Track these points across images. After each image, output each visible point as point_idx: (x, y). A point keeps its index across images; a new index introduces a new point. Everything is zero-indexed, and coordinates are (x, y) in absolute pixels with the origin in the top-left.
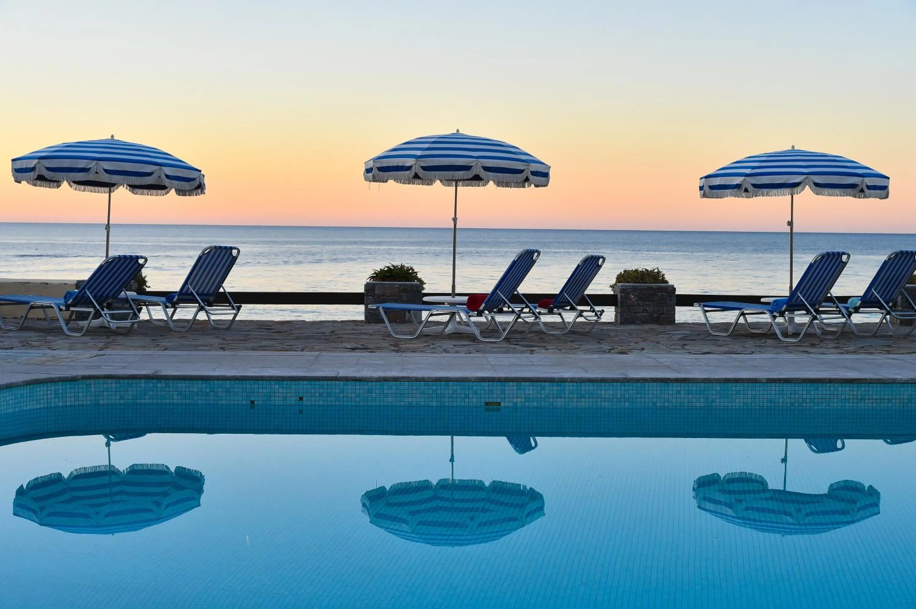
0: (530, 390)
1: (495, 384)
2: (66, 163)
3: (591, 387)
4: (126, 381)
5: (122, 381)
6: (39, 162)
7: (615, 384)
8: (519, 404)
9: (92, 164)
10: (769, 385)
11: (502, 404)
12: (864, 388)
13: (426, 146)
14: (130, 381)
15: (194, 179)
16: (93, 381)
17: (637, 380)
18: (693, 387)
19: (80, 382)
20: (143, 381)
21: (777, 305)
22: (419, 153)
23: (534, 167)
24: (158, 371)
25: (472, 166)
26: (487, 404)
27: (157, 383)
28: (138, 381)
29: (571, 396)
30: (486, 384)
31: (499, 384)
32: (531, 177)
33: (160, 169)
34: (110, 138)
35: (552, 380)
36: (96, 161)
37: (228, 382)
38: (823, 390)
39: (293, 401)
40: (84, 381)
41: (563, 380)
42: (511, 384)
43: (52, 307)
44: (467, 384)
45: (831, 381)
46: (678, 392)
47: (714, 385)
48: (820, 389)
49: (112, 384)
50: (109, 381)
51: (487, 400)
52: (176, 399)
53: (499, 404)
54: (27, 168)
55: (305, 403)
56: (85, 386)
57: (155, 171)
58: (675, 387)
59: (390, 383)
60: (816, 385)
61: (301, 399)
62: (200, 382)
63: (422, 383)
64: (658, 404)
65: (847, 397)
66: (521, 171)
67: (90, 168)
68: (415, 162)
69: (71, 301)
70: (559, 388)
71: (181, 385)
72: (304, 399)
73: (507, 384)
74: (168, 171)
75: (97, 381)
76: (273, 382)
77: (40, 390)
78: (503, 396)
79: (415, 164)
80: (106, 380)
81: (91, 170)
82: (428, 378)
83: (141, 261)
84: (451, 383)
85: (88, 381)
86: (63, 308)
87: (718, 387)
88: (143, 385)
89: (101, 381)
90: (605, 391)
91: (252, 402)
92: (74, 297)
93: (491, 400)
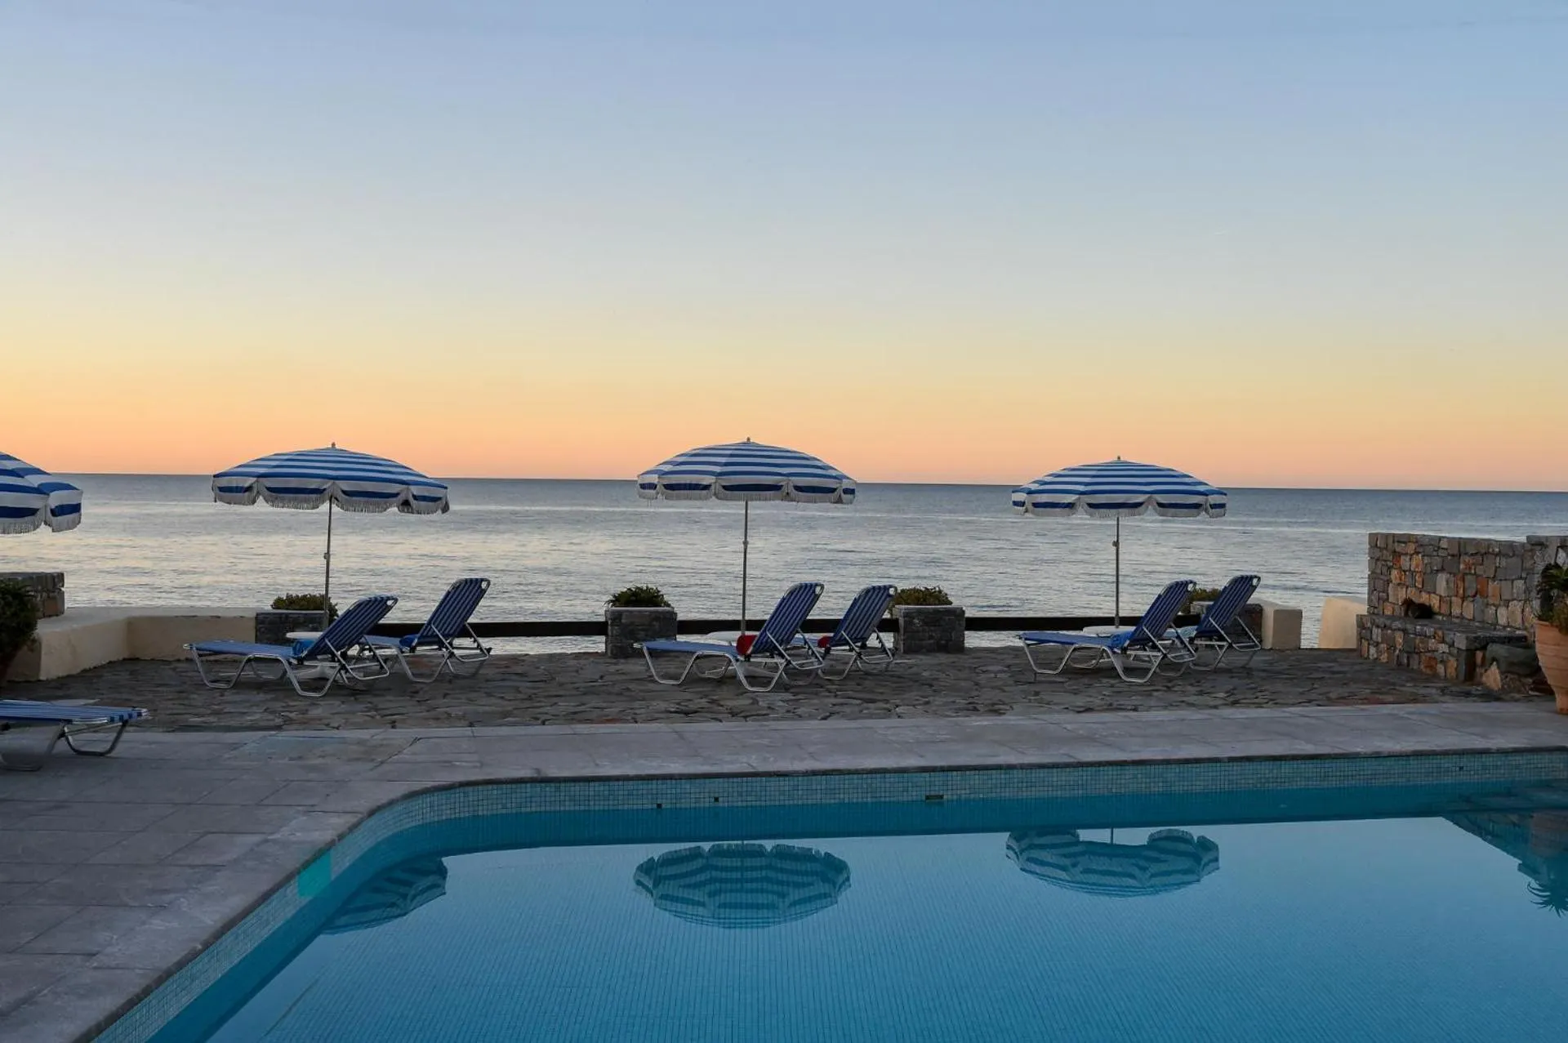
0: (976, 779)
1: (937, 773)
2: (293, 483)
3: (1042, 773)
4: (509, 786)
5: (504, 786)
6: (257, 481)
8: (963, 796)
9: (327, 485)
10: (1231, 764)
11: (945, 797)
12: (1327, 764)
13: (724, 460)
14: (514, 786)
15: (440, 499)
16: (471, 789)
18: (1152, 769)
20: (530, 785)
22: (718, 469)
23: (846, 484)
25: (782, 486)
26: (928, 798)
27: (546, 786)
28: (523, 785)
29: (1020, 785)
30: (927, 775)
31: (941, 774)
32: (843, 496)
33: (408, 489)
34: (330, 446)
35: (999, 767)
36: (333, 481)
37: (630, 782)
38: (1286, 768)
39: (707, 803)
40: (462, 789)
41: (1011, 767)
42: (955, 773)
43: (277, 661)
44: (906, 775)
45: (1295, 758)
46: (1136, 776)
47: (1173, 766)
48: (1283, 767)
49: (495, 791)
50: (490, 787)
51: (928, 794)
52: (569, 806)
53: (942, 797)
54: (237, 487)
55: (721, 805)
56: (462, 795)
57: (401, 491)
58: (1130, 771)
59: (819, 777)
60: (1279, 762)
61: (716, 799)
62: (597, 784)
63: (857, 777)
64: (1114, 791)
65: (1310, 775)
66: (833, 490)
67: (325, 489)
68: (714, 481)
69: (305, 653)
70: (1008, 776)
71: (576, 788)
72: (721, 799)
73: (950, 773)
74: (415, 490)
75: (476, 788)
76: (683, 781)
77: (418, 803)
78: (945, 787)
79: (715, 483)
81: (326, 492)
82: (863, 770)
83: (389, 603)
84: (888, 775)
86: (295, 662)
87: (1176, 768)
88: (529, 790)
89: (480, 788)
90: (1056, 777)
91: (659, 806)
92: (309, 648)
93: (933, 793)
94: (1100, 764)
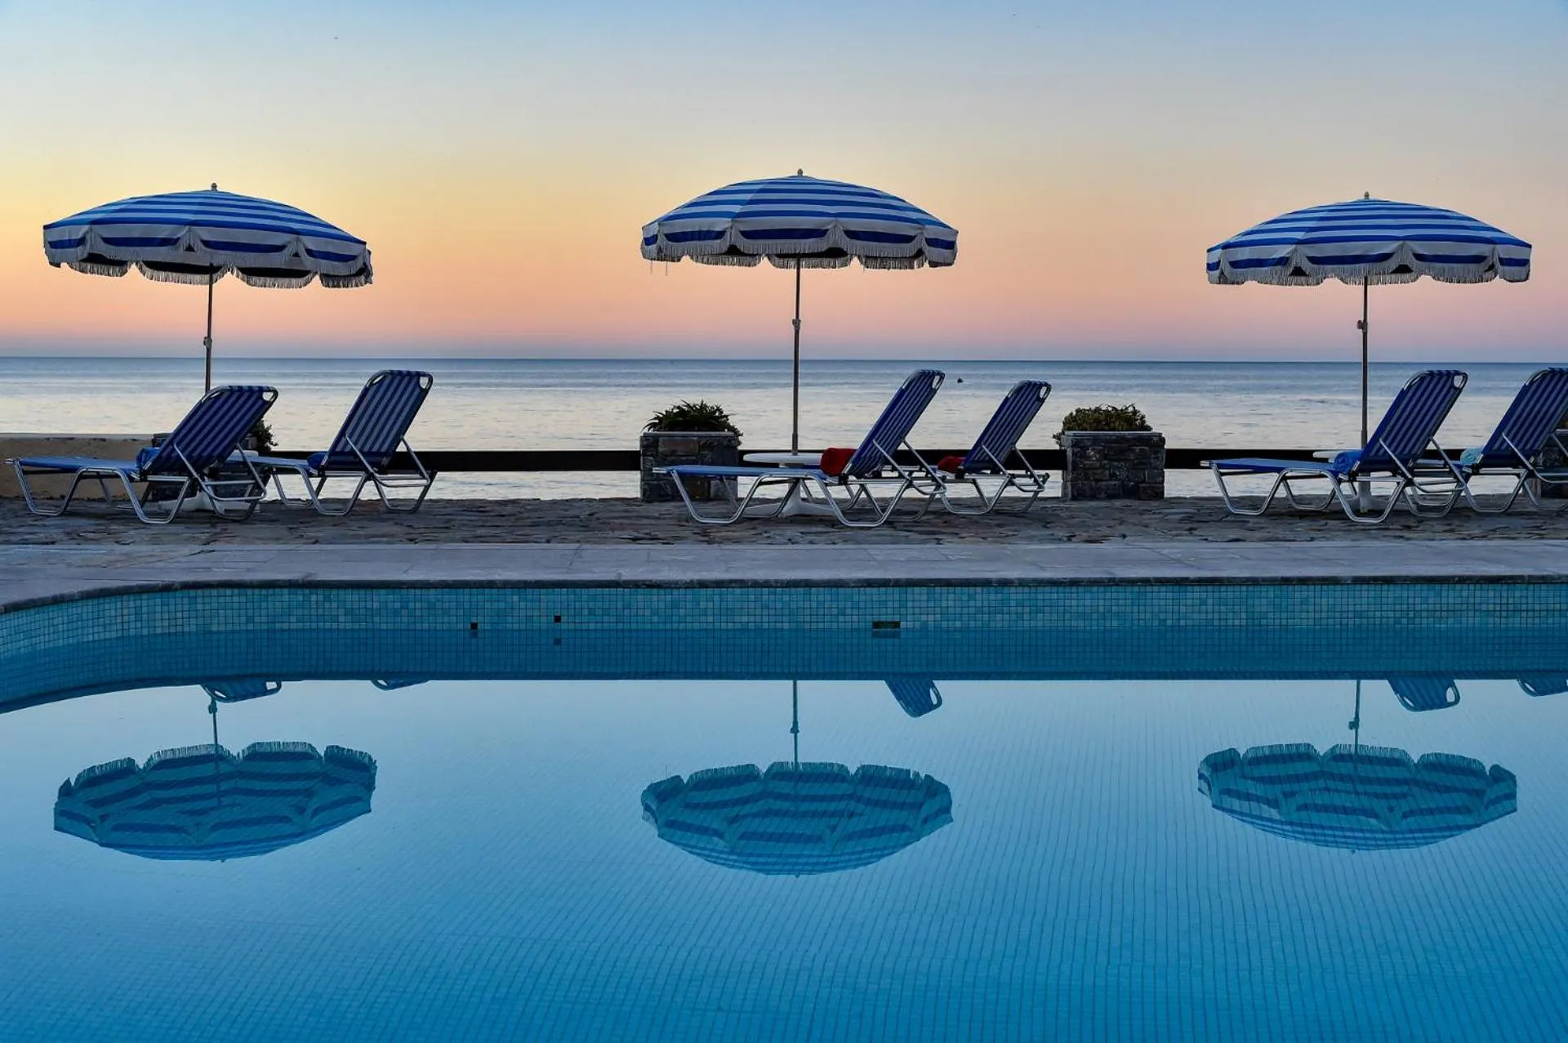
0: (949, 599)
1: (890, 590)
2: (137, 231)
3: (1054, 594)
4: (257, 591)
5: (249, 591)
6: (91, 229)
7: (1095, 589)
8: (931, 624)
9: (182, 232)
10: (1358, 587)
11: (903, 624)
12: (1518, 592)
13: (748, 197)
14: (264, 592)
15: (354, 258)
17: (1132, 582)
18: (1229, 593)
19: (178, 594)
20: (286, 591)
21: (1343, 461)
22: (737, 209)
23: (931, 232)
24: (311, 574)
25: (827, 230)
26: (877, 625)
27: (311, 594)
28: (277, 591)
29: (1020, 609)
30: (875, 590)
31: (897, 589)
32: (927, 249)
33: (298, 240)
34: (210, 188)
35: (986, 583)
36: (187, 227)
37: (432, 591)
39: (545, 622)
40: (185, 592)
41: (1004, 583)
42: (917, 590)
43: (117, 476)
44: (841, 590)
45: (1463, 580)
46: (1203, 602)
47: (1264, 589)
48: (1444, 594)
49: (234, 598)
50: (229, 592)
51: (876, 619)
52: (344, 623)
53: (897, 624)
54: (70, 241)
55: (564, 626)
56: (186, 601)
57: (290, 242)
58: (1195, 594)
59: (710, 591)
60: (1438, 587)
61: (558, 619)
62: (382, 592)
63: (765, 590)
64: (1169, 622)
65: (1491, 607)
66: (908, 239)
67: (178, 239)
68: (730, 224)
69: (149, 464)
70: (1000, 596)
71: (352, 597)
72: (563, 619)
73: (910, 590)
74: (311, 243)
75: (207, 592)
76: (509, 591)
77: (111, 607)
78: (903, 611)
79: (731, 228)
80: (222, 591)
81: (180, 242)
82: (776, 581)
83: (267, 396)
84: (814, 590)
85: (192, 593)
86: (136, 477)
87: (1271, 591)
88: (286, 598)
89: (214, 592)
90: (1077, 600)
91: (474, 626)
92: (153, 458)
93: (883, 619)
94: (1146, 582)
